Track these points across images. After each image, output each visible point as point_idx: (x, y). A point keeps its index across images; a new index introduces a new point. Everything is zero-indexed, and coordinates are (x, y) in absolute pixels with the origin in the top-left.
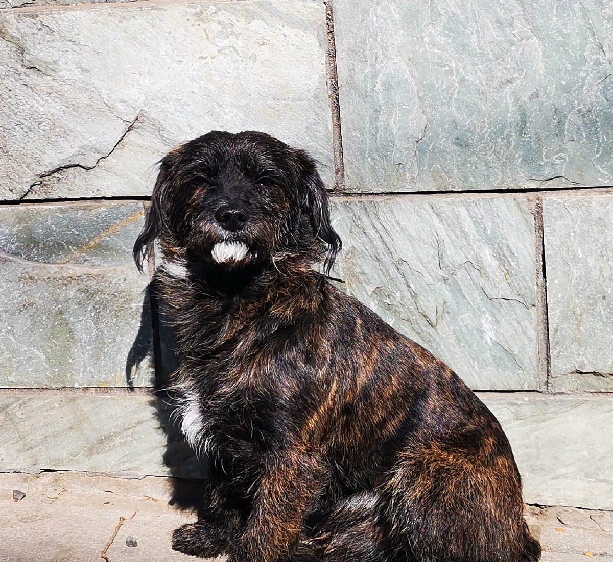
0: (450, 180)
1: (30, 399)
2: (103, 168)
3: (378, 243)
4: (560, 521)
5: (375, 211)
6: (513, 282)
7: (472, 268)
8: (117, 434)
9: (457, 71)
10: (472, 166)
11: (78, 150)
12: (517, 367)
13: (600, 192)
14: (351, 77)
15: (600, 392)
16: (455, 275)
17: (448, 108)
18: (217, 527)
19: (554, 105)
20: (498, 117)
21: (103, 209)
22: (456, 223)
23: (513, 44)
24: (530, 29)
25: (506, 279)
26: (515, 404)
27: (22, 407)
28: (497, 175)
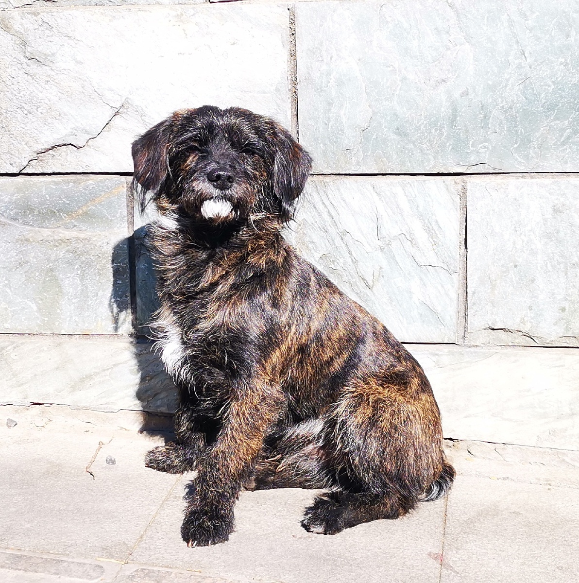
0: (390, 164)
1: (23, 344)
2: (92, 148)
3: (326, 216)
4: (469, 452)
5: (325, 190)
6: (439, 251)
7: (405, 240)
8: (96, 374)
9: (400, 71)
10: (409, 152)
11: (71, 131)
12: (440, 323)
13: (516, 177)
14: (309, 73)
15: (509, 346)
16: (391, 245)
17: (391, 103)
18: (185, 448)
19: (481, 102)
20: (433, 111)
21: (90, 182)
22: (393, 201)
23: (449, 49)
24: (463, 36)
25: (434, 249)
26: (437, 355)
27: (15, 350)
28: (430, 160)
